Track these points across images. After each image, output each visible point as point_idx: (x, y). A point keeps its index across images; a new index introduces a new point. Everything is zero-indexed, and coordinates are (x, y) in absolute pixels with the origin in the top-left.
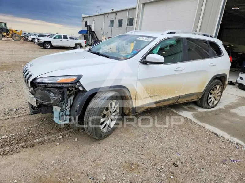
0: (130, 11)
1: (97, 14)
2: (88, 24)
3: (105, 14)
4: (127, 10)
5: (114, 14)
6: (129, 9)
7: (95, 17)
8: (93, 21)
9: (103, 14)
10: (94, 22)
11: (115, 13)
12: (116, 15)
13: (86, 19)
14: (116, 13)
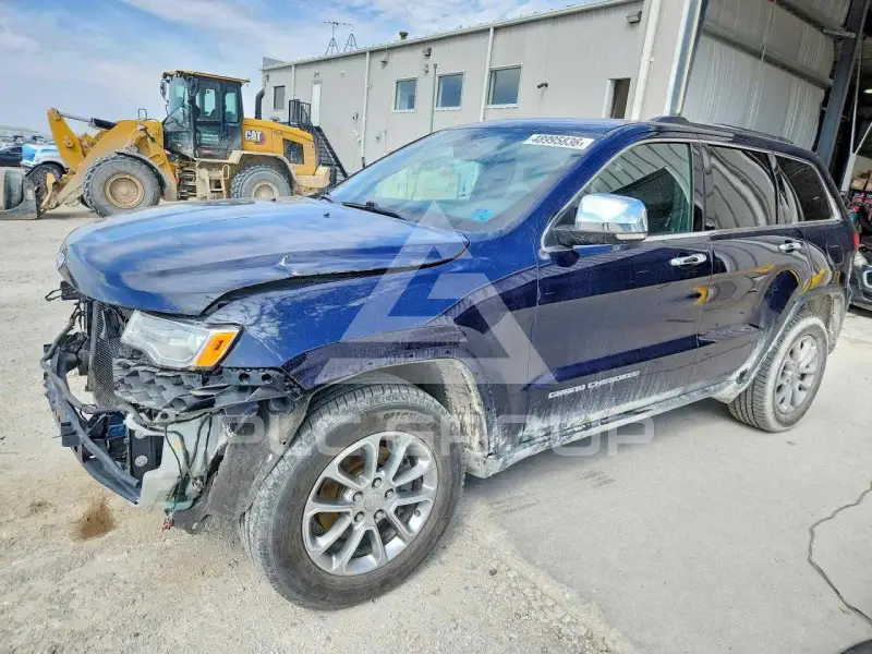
0: (502, 37)
1: (334, 52)
2: (289, 96)
3: (372, 52)
4: (485, 31)
5: (419, 53)
6: (496, 29)
7: (323, 69)
8: (316, 83)
9: (361, 55)
10: (317, 88)
11: (426, 47)
12: (428, 55)
13: (283, 74)
14: (427, 45)
